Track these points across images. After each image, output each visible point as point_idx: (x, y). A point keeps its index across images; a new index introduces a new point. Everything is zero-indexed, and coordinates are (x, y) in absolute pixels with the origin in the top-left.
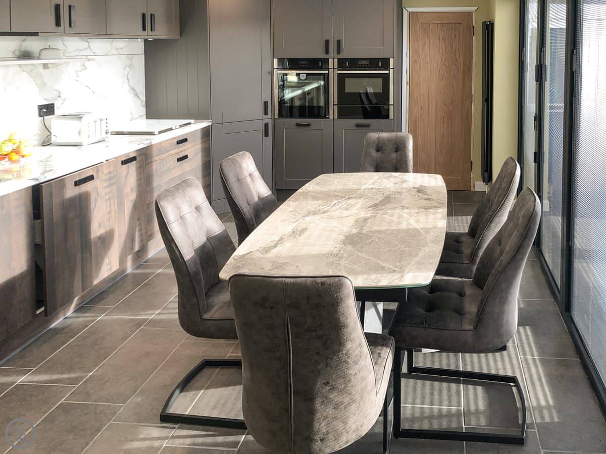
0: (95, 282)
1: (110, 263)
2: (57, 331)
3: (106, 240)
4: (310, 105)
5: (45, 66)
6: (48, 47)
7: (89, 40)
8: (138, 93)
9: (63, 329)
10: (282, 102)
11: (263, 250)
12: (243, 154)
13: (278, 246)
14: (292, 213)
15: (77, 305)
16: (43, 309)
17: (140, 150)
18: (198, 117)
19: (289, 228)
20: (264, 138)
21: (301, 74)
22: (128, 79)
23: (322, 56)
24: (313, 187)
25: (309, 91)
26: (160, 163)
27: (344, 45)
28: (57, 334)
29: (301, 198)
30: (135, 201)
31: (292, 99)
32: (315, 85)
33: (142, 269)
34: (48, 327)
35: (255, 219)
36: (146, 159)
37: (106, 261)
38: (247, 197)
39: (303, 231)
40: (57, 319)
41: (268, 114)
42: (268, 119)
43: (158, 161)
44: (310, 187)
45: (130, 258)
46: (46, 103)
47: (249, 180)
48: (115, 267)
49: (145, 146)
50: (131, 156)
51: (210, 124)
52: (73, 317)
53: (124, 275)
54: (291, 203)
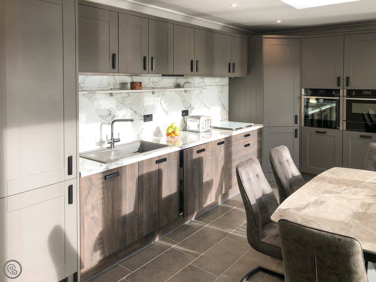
0: (205, 206)
1: (211, 197)
2: (187, 227)
3: (210, 184)
4: (325, 119)
5: (186, 91)
6: (187, 82)
7: (204, 78)
8: (225, 107)
9: (190, 226)
10: (306, 116)
11: (296, 209)
12: (283, 147)
13: (306, 208)
14: (314, 189)
15: (196, 216)
16: (182, 213)
17: (226, 138)
18: (256, 122)
19: (313, 199)
20: (295, 139)
21: (320, 99)
22: (220, 98)
23: (336, 87)
24: (328, 175)
25: (324, 110)
26: (236, 146)
27: (351, 81)
28: (188, 228)
29: (320, 180)
30: (223, 166)
31: (313, 115)
32: (328, 106)
33: (226, 204)
34: (184, 223)
35: (290, 188)
36: (229, 143)
37: (209, 196)
38: (285, 174)
39: (322, 203)
40: (187, 221)
41: (297, 124)
42: (297, 126)
43: (235, 146)
44: (326, 174)
45: (220, 197)
46: (185, 110)
47: (286, 163)
48: (214, 200)
49: (228, 136)
50: (222, 141)
51: (262, 127)
52: (194, 222)
53: (217, 205)
54: (313, 183)
